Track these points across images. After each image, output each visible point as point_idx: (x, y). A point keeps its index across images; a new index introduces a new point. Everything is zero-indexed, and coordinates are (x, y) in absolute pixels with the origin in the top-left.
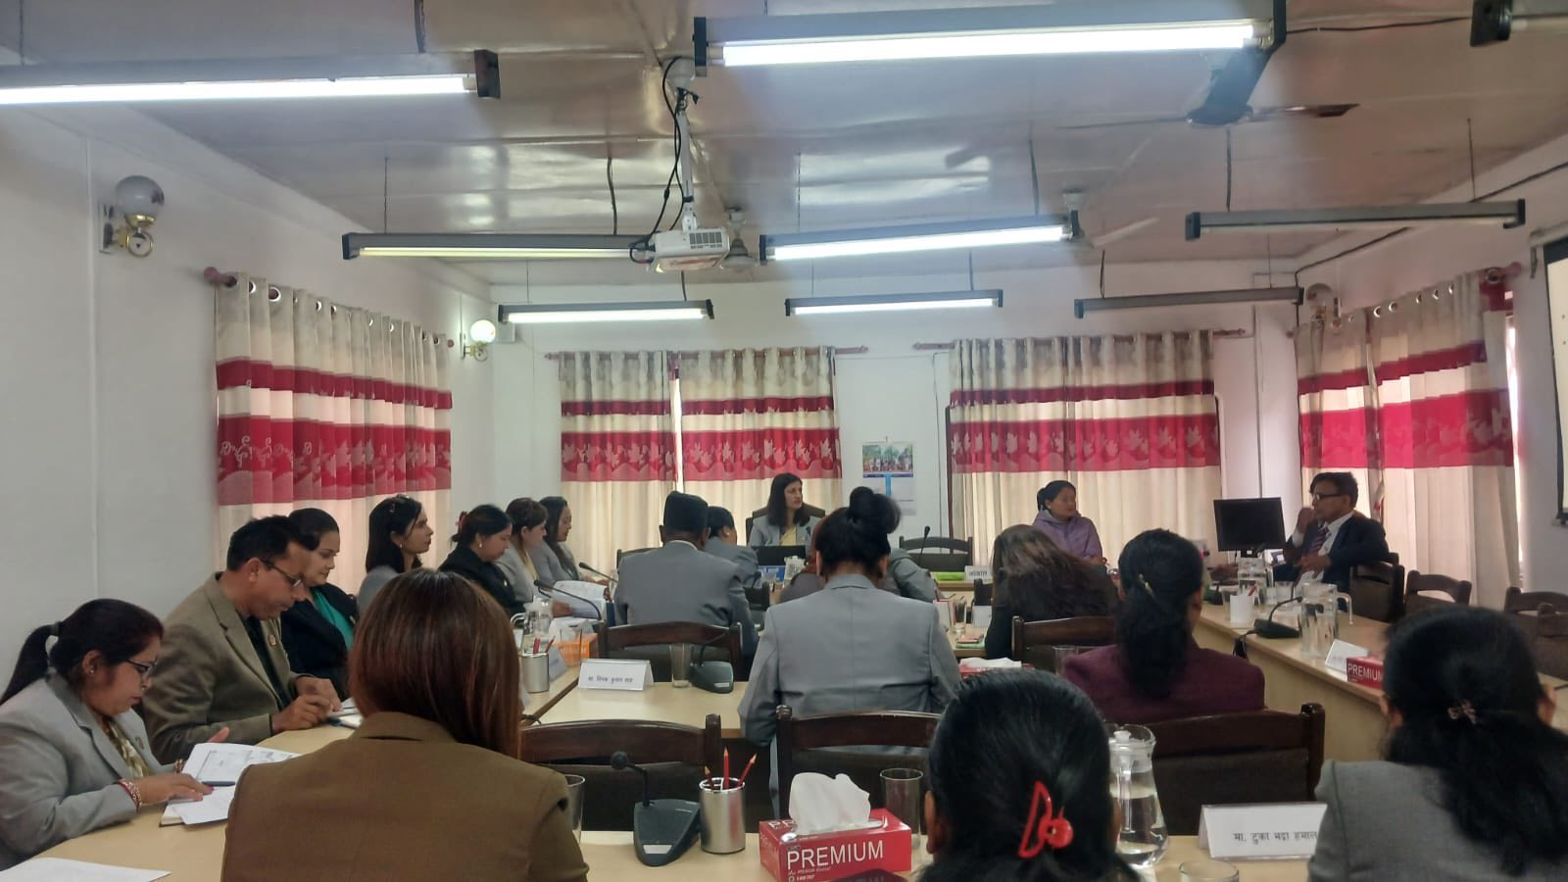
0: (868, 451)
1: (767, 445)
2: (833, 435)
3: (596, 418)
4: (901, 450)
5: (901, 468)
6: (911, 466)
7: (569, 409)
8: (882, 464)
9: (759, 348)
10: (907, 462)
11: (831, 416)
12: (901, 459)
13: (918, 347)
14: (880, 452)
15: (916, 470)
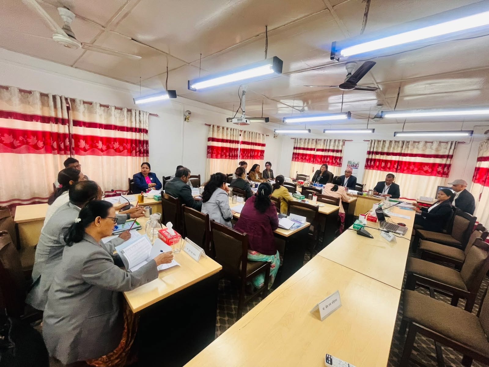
0: (349, 162)
1: (328, 159)
2: (340, 158)
3: (298, 150)
4: (356, 163)
5: (356, 167)
6: (358, 166)
7: (295, 148)
8: (351, 165)
9: (331, 139)
10: (358, 165)
11: (341, 154)
12: (356, 165)
13: (365, 141)
14: (351, 163)
15: (359, 168)
